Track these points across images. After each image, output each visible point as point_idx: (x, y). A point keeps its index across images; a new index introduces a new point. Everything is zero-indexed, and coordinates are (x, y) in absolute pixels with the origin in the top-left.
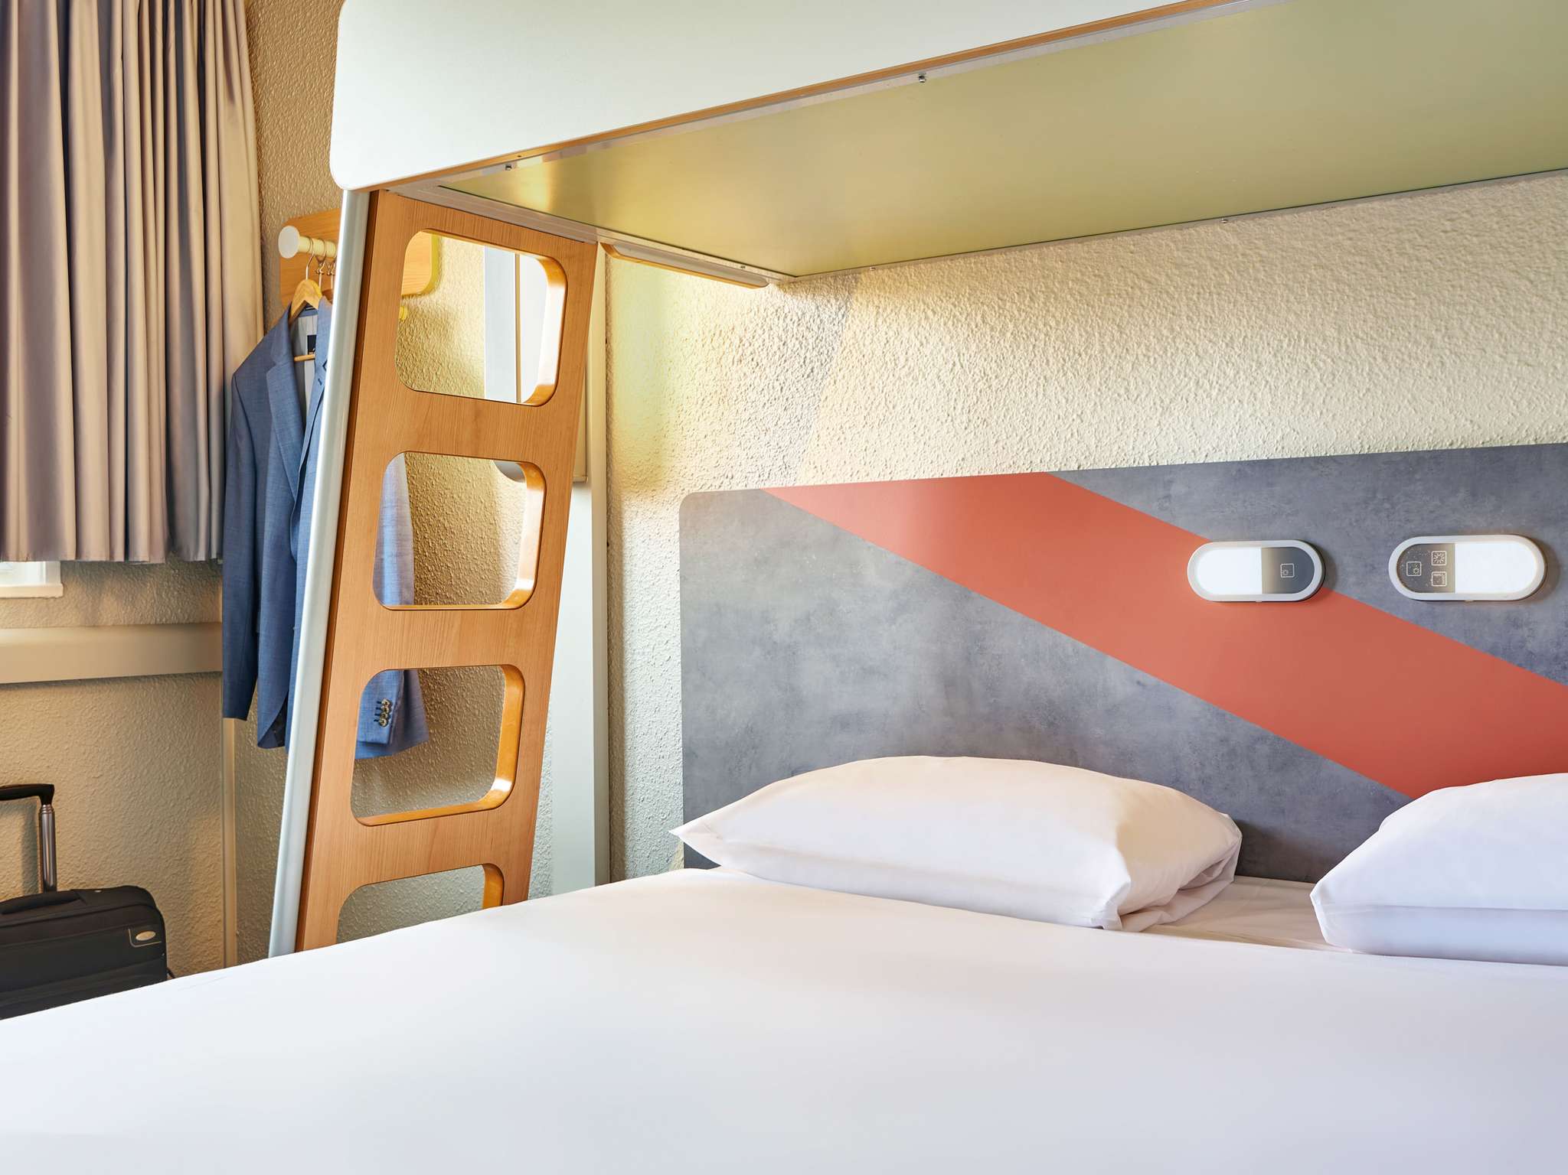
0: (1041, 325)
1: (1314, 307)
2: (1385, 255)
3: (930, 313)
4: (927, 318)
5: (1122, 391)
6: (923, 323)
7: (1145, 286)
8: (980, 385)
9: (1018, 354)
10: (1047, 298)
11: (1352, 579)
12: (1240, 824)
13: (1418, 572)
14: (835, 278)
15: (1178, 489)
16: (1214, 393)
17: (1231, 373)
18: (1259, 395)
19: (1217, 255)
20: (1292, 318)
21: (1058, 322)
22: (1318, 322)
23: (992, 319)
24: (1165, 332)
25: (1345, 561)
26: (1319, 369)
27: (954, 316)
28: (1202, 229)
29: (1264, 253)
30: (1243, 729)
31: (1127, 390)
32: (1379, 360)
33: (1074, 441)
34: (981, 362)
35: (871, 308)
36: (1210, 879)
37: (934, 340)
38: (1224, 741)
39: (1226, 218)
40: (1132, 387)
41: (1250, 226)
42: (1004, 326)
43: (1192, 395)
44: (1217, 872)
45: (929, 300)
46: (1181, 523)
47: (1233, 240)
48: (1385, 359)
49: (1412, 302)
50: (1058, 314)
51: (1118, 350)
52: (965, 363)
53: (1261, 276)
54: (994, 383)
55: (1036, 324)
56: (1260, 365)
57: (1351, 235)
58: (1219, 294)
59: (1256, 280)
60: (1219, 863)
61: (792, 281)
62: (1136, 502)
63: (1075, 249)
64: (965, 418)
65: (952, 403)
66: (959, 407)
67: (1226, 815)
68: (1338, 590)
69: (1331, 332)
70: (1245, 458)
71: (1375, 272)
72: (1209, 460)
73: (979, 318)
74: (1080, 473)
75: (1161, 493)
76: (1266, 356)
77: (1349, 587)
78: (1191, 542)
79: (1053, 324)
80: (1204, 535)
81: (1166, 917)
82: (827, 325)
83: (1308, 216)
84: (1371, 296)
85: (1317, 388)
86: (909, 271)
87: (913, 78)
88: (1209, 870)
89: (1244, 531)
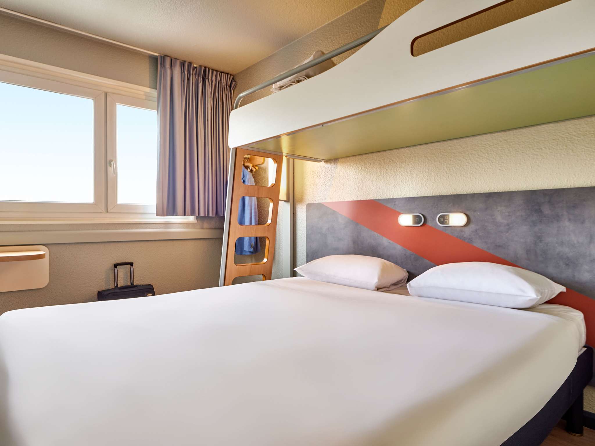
0: (372, 169)
1: (424, 165)
2: (438, 155)
3: (352, 167)
4: (351, 168)
5: (387, 183)
6: (350, 169)
7: (392, 161)
8: (361, 182)
9: (368, 175)
10: (373, 164)
11: (430, 222)
12: (408, 272)
13: (442, 220)
14: (334, 160)
15: (397, 203)
16: (404, 183)
17: (408, 179)
18: (413, 183)
19: (405, 155)
20: (419, 167)
21: (375, 169)
22: (424, 168)
23: (363, 168)
24: (395, 171)
25: (429, 218)
26: (425, 178)
27: (356, 168)
28: (402, 149)
29: (414, 154)
30: (409, 252)
31: (388, 182)
32: (436, 176)
33: (378, 193)
34: (361, 177)
35: (341, 166)
36: (401, 283)
37: (352, 173)
38: (405, 255)
39: (406, 147)
40: (389, 182)
41: (411, 148)
42: (365, 170)
43: (400, 184)
44: (403, 281)
45: (351, 165)
46: (397, 210)
47: (408, 151)
48: (437, 176)
49: (443, 164)
50: (375, 167)
51: (386, 174)
52: (358, 177)
53: (414, 159)
54: (363, 181)
55: (371, 169)
56: (413, 177)
57: (431, 150)
58: (406, 163)
59: (413, 160)
60: (403, 279)
61: (326, 161)
62: (389, 205)
63: (378, 153)
64: (358, 188)
65: (356, 185)
66: (357, 186)
67: (405, 270)
68: (427, 224)
69: (427, 170)
70: (410, 197)
71: (435, 158)
72: (403, 197)
73: (361, 168)
74: (379, 200)
75: (394, 204)
76: (414, 175)
77: (429, 223)
78: (400, 214)
79: (374, 169)
80: (402, 212)
81: (388, 289)
82: (333, 170)
83: (422, 147)
84: (435, 163)
85: (424, 182)
86: (348, 159)
87: (321, 126)
88: (401, 281)
89: (409, 212)
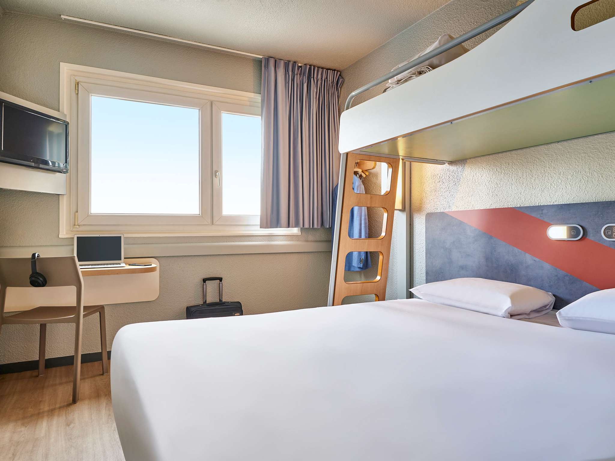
0: (511, 171)
1: (583, 164)
2: (603, 149)
3: (484, 169)
4: (483, 170)
5: (531, 187)
6: (482, 171)
7: (537, 160)
8: (496, 186)
9: (505, 178)
10: (512, 164)
11: (591, 235)
12: (554, 295)
13: (610, 233)
14: (461, 161)
15: (544, 211)
16: (555, 187)
17: (560, 181)
18: (567, 187)
19: (556, 151)
20: (576, 167)
21: (515, 170)
22: (584, 168)
23: (499, 170)
24: (543, 171)
25: (590, 230)
26: (584, 180)
27: (490, 169)
28: (552, 145)
29: (569, 150)
30: (561, 273)
31: (533, 186)
32: (601, 177)
33: (519, 200)
34: (496, 180)
35: (470, 168)
36: (545, 309)
37: (484, 175)
38: (556, 276)
39: (558, 142)
40: (534, 186)
41: (565, 143)
42: (502, 171)
43: (550, 187)
44: (548, 307)
45: (483, 166)
46: (546, 220)
47: (560, 147)
48: (602, 177)
49: (610, 161)
50: (515, 168)
51: (530, 176)
52: (492, 181)
53: (568, 156)
54: (499, 185)
55: (510, 171)
56: (568, 179)
57: (593, 144)
58: (557, 161)
59: (567, 157)
60: (548, 305)
61: (451, 163)
62: (534, 215)
63: (519, 151)
64: (492, 194)
65: (489, 191)
66: (491, 191)
67: (550, 293)
68: (588, 237)
69: (587, 170)
70: (563, 203)
71: (599, 154)
72: (554, 204)
73: (495, 170)
74: (520, 207)
75: (540, 212)
76: (569, 177)
77: (591, 237)
78: (549, 225)
79: (514, 170)
80: (552, 223)
81: (527, 317)
82: (459, 173)
83: (581, 140)
84: (598, 160)
85: (583, 185)
86: (478, 159)
87: (449, 123)
88: (545, 306)
89: (562, 222)
